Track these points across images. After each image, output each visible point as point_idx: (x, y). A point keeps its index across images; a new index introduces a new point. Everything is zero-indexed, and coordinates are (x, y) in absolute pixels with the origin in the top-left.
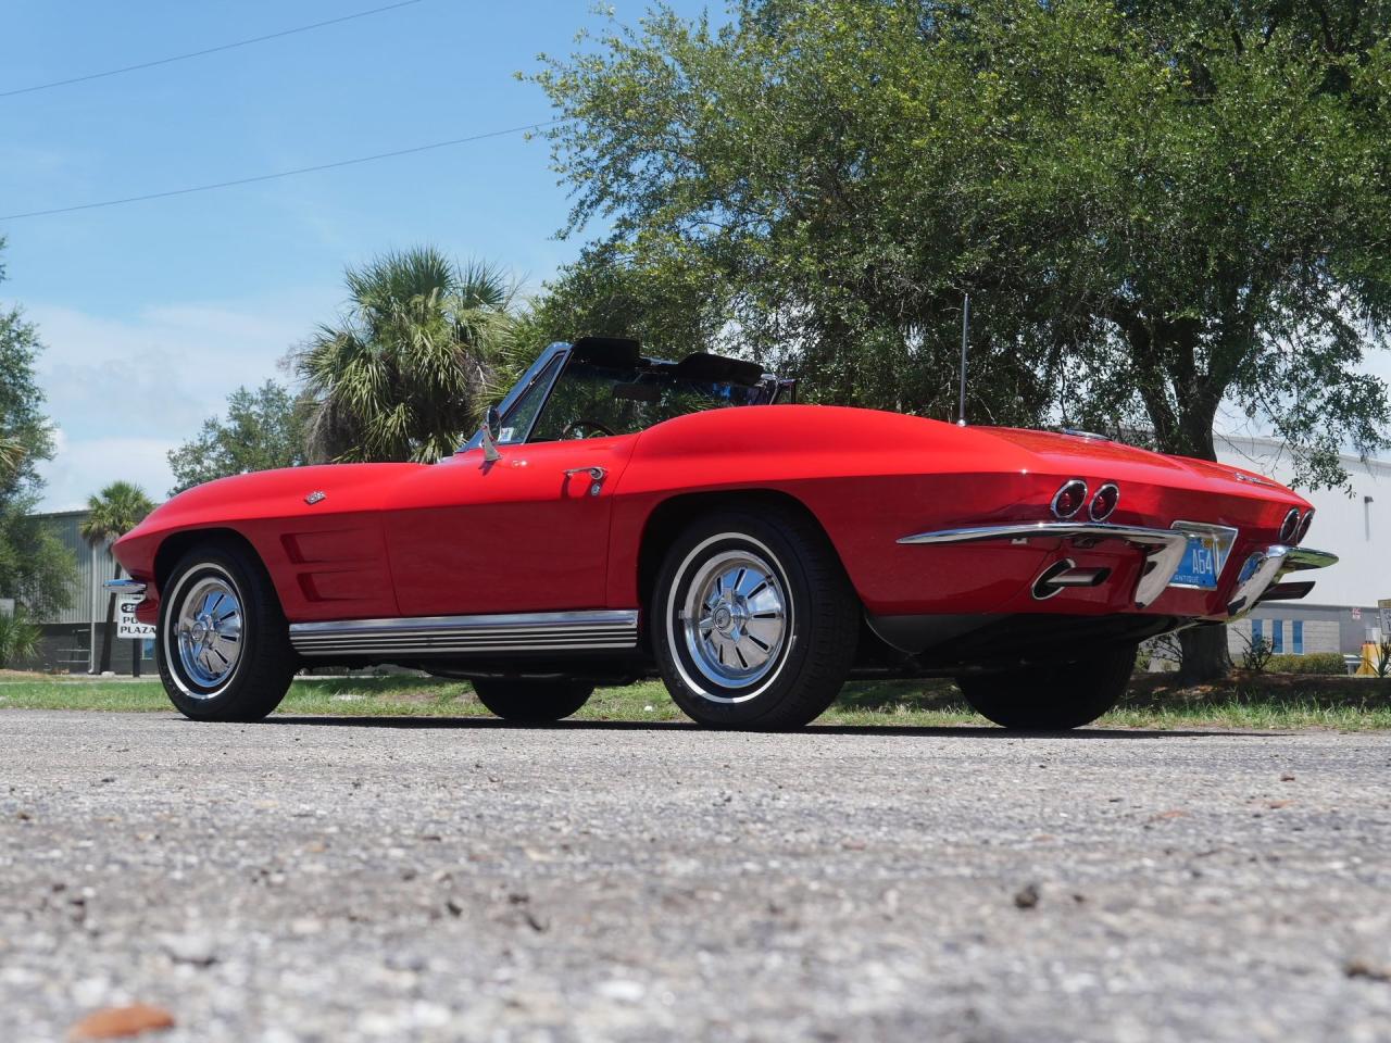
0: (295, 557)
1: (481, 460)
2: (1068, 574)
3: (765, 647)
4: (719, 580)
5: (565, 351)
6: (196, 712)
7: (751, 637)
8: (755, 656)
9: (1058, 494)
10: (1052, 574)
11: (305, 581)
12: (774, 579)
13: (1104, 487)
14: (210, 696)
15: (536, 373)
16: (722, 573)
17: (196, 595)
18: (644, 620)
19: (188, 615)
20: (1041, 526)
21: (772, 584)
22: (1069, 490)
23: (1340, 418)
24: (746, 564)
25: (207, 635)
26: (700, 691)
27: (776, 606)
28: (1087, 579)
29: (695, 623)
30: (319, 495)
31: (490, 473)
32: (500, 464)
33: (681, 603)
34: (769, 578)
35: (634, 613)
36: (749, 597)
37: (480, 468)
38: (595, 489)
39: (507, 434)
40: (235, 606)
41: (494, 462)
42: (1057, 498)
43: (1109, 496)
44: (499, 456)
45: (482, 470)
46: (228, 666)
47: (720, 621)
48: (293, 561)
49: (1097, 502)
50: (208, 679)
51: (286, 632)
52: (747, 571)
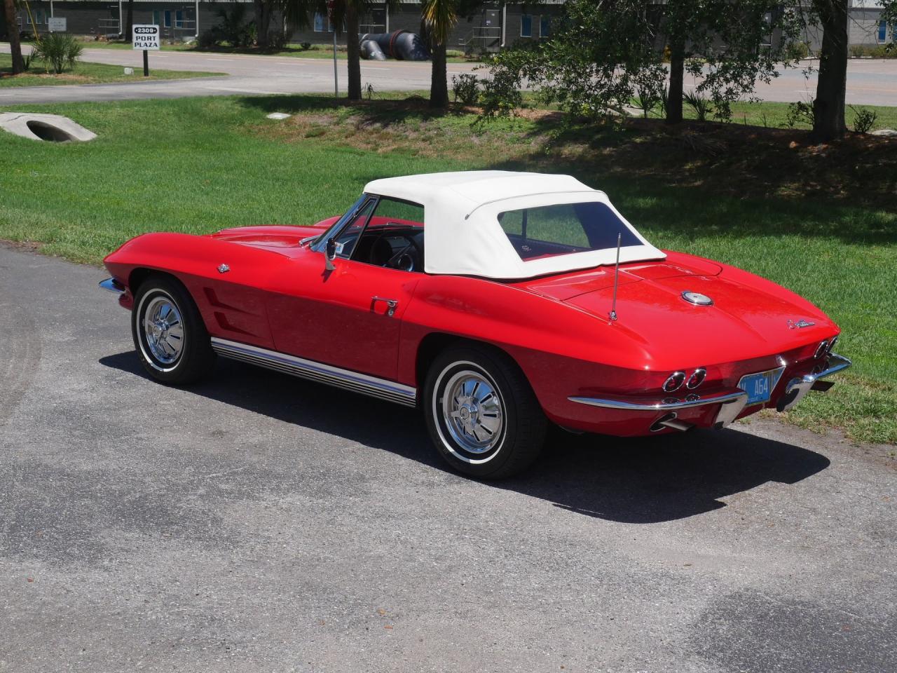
0: (214, 302)
4: (464, 385)
5: (375, 199)
7: (481, 426)
8: (482, 435)
9: (668, 379)
10: (664, 419)
11: (220, 318)
12: (497, 396)
13: (698, 371)
14: (166, 370)
15: (357, 210)
16: (465, 381)
17: (155, 305)
18: (419, 394)
19: (150, 318)
21: (494, 397)
22: (674, 379)
24: (481, 381)
25: (162, 333)
26: (451, 450)
30: (224, 267)
31: (326, 283)
32: (335, 273)
33: (441, 394)
34: (493, 393)
35: (414, 390)
36: (481, 402)
37: (322, 275)
38: (391, 313)
39: (340, 247)
40: (178, 318)
41: (331, 271)
42: (666, 382)
43: (700, 376)
44: (334, 268)
45: (323, 277)
46: (176, 354)
47: (463, 415)
48: (212, 304)
49: (693, 379)
50: (165, 358)
51: (210, 342)
52: (480, 385)
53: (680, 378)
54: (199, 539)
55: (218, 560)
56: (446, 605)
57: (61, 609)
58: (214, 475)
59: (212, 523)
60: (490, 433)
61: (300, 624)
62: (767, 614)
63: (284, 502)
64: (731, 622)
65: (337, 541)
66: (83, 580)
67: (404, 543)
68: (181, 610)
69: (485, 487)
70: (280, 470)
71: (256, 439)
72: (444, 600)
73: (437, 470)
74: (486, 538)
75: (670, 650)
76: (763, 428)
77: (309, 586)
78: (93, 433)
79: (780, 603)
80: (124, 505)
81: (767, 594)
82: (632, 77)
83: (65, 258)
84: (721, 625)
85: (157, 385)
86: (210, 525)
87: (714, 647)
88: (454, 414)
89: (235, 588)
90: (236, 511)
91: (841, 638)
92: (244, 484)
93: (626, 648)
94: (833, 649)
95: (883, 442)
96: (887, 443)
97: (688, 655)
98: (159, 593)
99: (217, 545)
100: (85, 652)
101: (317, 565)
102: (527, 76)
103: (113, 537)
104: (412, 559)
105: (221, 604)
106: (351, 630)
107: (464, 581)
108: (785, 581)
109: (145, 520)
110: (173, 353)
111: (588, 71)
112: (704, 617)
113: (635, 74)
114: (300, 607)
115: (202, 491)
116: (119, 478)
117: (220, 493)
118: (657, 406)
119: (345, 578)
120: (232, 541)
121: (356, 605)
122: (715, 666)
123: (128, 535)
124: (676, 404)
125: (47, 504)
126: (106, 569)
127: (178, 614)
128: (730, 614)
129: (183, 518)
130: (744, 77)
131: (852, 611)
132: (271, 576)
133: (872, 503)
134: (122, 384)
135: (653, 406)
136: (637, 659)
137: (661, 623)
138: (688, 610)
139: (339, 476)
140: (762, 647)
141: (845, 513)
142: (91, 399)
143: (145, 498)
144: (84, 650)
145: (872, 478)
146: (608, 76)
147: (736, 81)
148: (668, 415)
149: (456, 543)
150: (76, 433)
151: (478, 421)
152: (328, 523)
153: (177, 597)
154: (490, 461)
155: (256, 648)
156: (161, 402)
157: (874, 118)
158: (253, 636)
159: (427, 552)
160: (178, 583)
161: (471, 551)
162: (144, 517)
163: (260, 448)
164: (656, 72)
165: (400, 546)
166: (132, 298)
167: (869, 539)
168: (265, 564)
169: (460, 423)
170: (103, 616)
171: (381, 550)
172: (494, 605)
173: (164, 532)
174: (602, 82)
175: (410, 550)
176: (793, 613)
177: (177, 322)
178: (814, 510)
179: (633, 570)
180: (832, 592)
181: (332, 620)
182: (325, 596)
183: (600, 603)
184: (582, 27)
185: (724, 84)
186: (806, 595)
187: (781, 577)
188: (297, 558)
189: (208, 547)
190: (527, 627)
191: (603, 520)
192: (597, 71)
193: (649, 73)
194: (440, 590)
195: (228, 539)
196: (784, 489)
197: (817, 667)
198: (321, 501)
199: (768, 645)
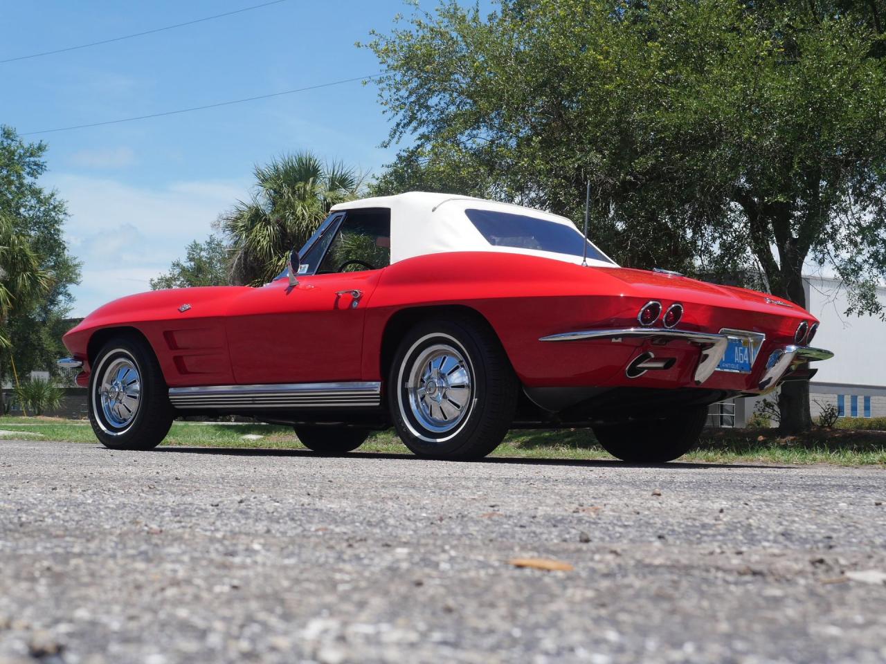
0: (172, 345)
1: (286, 285)
2: (646, 362)
3: (458, 406)
4: (430, 364)
5: (341, 216)
6: (111, 443)
7: (449, 400)
8: (452, 412)
9: (642, 309)
10: (639, 361)
11: (178, 361)
12: (464, 363)
13: (673, 306)
14: (119, 434)
15: (323, 230)
16: (432, 359)
17: (113, 369)
18: (384, 388)
19: (107, 382)
20: (632, 330)
21: (463, 366)
22: (650, 307)
23: (878, 268)
24: (447, 353)
25: (118, 395)
26: (416, 434)
27: (466, 380)
29: (415, 389)
30: (187, 306)
31: (290, 294)
32: (298, 287)
33: (406, 377)
34: (461, 362)
35: (378, 384)
36: (448, 374)
38: (355, 304)
39: (305, 268)
40: (136, 376)
41: (294, 286)
42: (640, 313)
43: (677, 310)
44: (297, 283)
45: (286, 291)
46: (131, 415)
47: (430, 390)
48: (171, 349)
49: (669, 316)
50: (119, 423)
51: (167, 394)
52: (447, 358)
53: (654, 309)
88: (420, 392)
110: (127, 414)
154: (456, 435)
157: (839, 413)
166: (89, 365)
177: (135, 381)
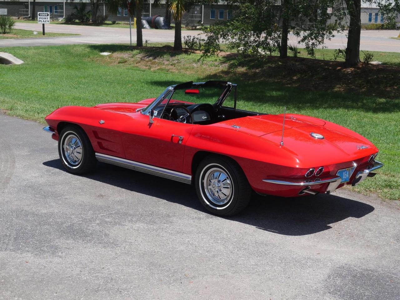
1: (147, 121)
2: (308, 191)
4: (214, 174)
7: (222, 192)
8: (222, 197)
10: (304, 190)
11: (100, 144)
13: (320, 168)
14: (74, 168)
16: (214, 172)
17: (69, 138)
18: (193, 179)
19: (67, 144)
22: (310, 171)
24: (222, 172)
25: (72, 151)
26: (208, 203)
28: (314, 194)
30: (102, 122)
31: (150, 128)
32: (154, 125)
33: (203, 178)
34: (227, 178)
35: (190, 177)
36: (222, 182)
37: (148, 125)
38: (180, 142)
39: (156, 113)
40: (80, 144)
41: (152, 123)
42: (306, 173)
43: (321, 170)
44: (153, 122)
45: (149, 126)
46: (79, 160)
47: (214, 188)
48: (96, 138)
49: (318, 172)
50: (74, 162)
51: (95, 155)
52: (221, 174)
53: (313, 171)
54: (100, 243)
55: (110, 252)
56: (215, 272)
57: (43, 275)
58: (102, 215)
59: (105, 236)
60: (226, 195)
61: (151, 281)
62: (356, 275)
63: (136, 226)
64: (341, 279)
65: (162, 244)
66: (51, 262)
67: (192, 244)
68: (97, 275)
69: (224, 220)
70: (131, 212)
71: (118, 199)
72: (214, 270)
73: (201, 212)
74: (228, 242)
75: (316, 291)
76: (342, 193)
77: (152, 264)
78: (44, 196)
79: (361, 270)
80: (64, 228)
81: (355, 267)
82: (269, 37)
83: (19, 117)
84: (337, 280)
85: (70, 174)
86: (104, 237)
87: (336, 290)
88: (209, 187)
89: (120, 265)
90: (115, 231)
91: (390, 285)
92: (116, 219)
93: (297, 290)
94: (388, 290)
95: (395, 199)
96: (397, 200)
97: (325, 293)
98: (86, 267)
99: (108, 246)
100: (57, 294)
101: (155, 254)
102: (222, 37)
103: (61, 242)
104: (196, 252)
105: (114, 272)
106: (174, 283)
107: (221, 261)
108: (362, 261)
109: (74, 235)
110: (77, 160)
111: (249, 34)
112: (329, 277)
113: (270, 36)
114: (150, 273)
115: (98, 222)
116: (60, 216)
117: (106, 222)
118: (302, 184)
119: (168, 260)
120: (114, 244)
121: (175, 272)
122: (337, 298)
123: (68, 242)
124: (311, 183)
125: (29, 228)
126: (61, 257)
127: (96, 277)
128: (340, 275)
129: (91, 234)
130: (319, 38)
131: (393, 274)
132: (135, 260)
133: (394, 226)
134: (54, 174)
135: (300, 184)
136: (303, 295)
137: (311, 279)
138: (322, 273)
139: (158, 215)
140: (357, 290)
141: (383, 231)
142: (42, 180)
143: (73, 224)
144: (56, 293)
145: (393, 215)
146: (259, 37)
147: (316, 39)
148: (306, 187)
149: (215, 245)
150: (37, 196)
151: (221, 190)
152: (156, 236)
153: (94, 269)
154: (226, 208)
155: (133, 291)
156: (73, 182)
157: (372, 56)
158: (131, 286)
159: (202, 249)
160: (94, 263)
161: (222, 248)
162: (74, 234)
163: (121, 202)
164: (280, 35)
165: (190, 246)
166: (58, 135)
167: (395, 242)
168: (131, 254)
169: (212, 191)
170: (62, 278)
171: (182, 248)
172: (236, 272)
173: (84, 240)
174: (256, 40)
175: (195, 248)
176: (368, 275)
177: (79, 146)
178: (370, 230)
179: (295, 256)
180: (383, 265)
181: (165, 279)
182: (160, 268)
183: (282, 270)
184: (247, 15)
185: (311, 41)
186: (372, 267)
187: (360, 259)
188: (145, 252)
189: (104, 247)
190: (252, 282)
191: (278, 234)
192: (254, 35)
193: (277, 36)
194: (211, 265)
195: (113, 243)
196: (355, 220)
197: (382, 298)
198: (152, 226)
199: (359, 289)
